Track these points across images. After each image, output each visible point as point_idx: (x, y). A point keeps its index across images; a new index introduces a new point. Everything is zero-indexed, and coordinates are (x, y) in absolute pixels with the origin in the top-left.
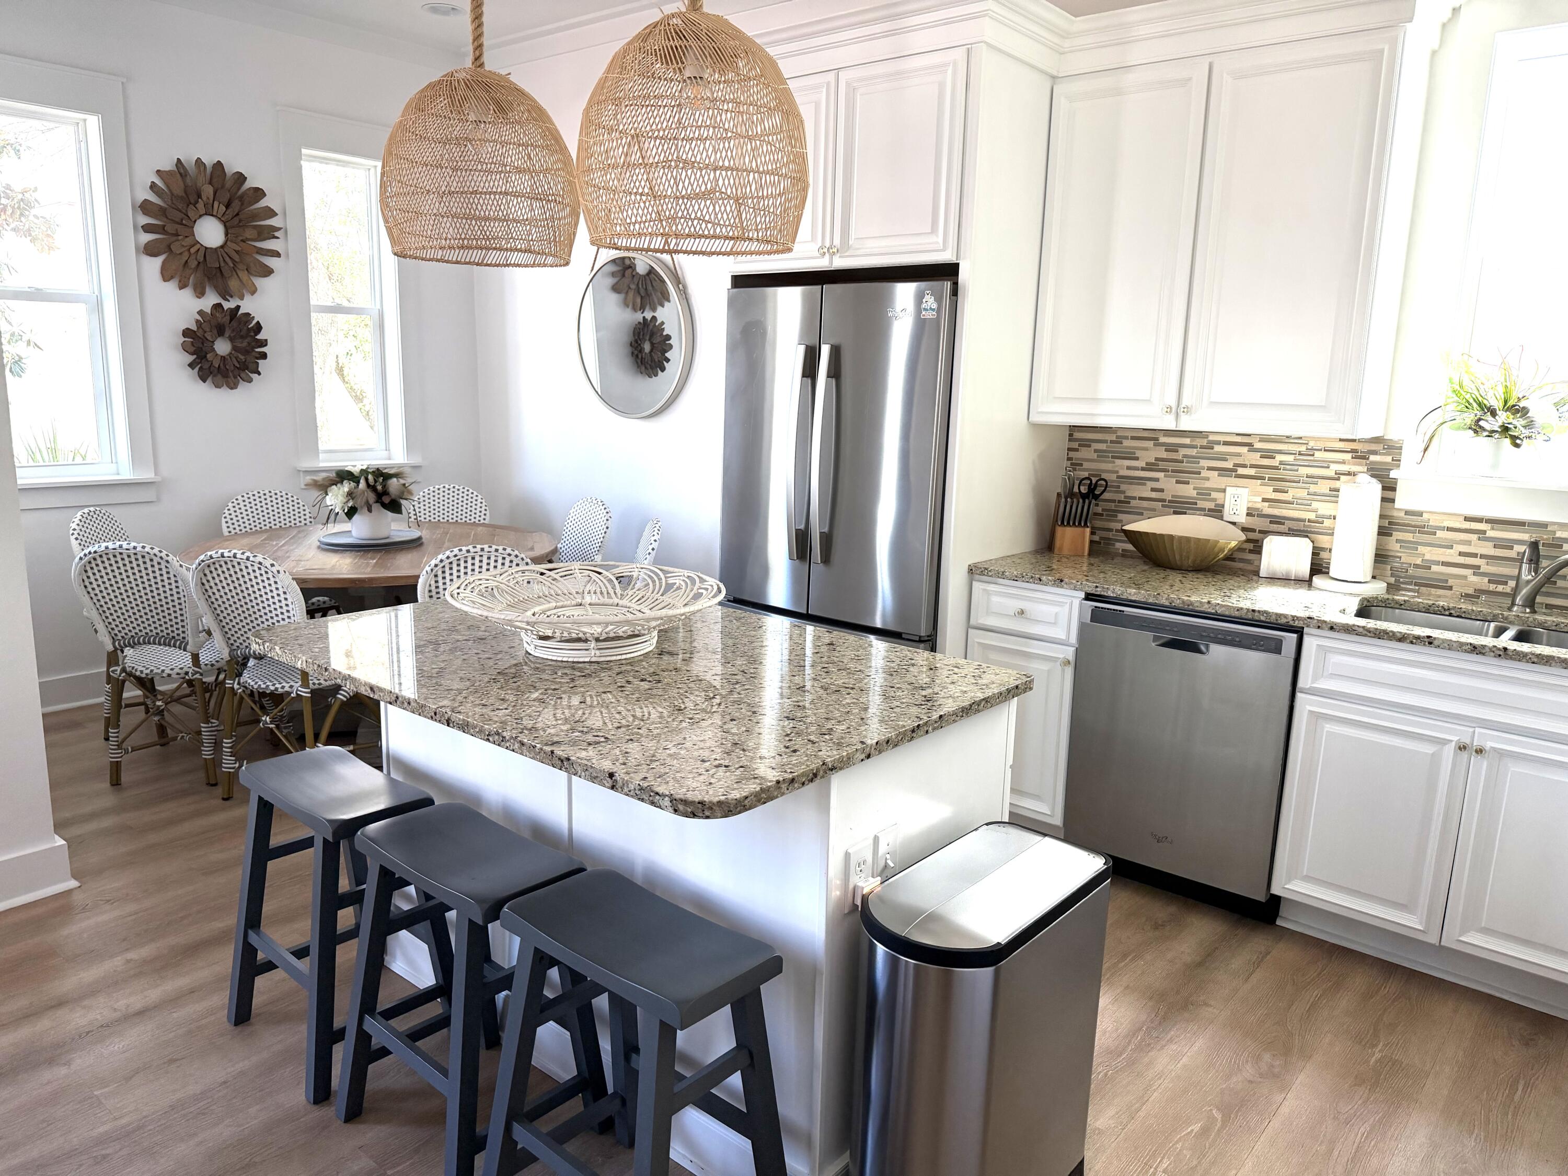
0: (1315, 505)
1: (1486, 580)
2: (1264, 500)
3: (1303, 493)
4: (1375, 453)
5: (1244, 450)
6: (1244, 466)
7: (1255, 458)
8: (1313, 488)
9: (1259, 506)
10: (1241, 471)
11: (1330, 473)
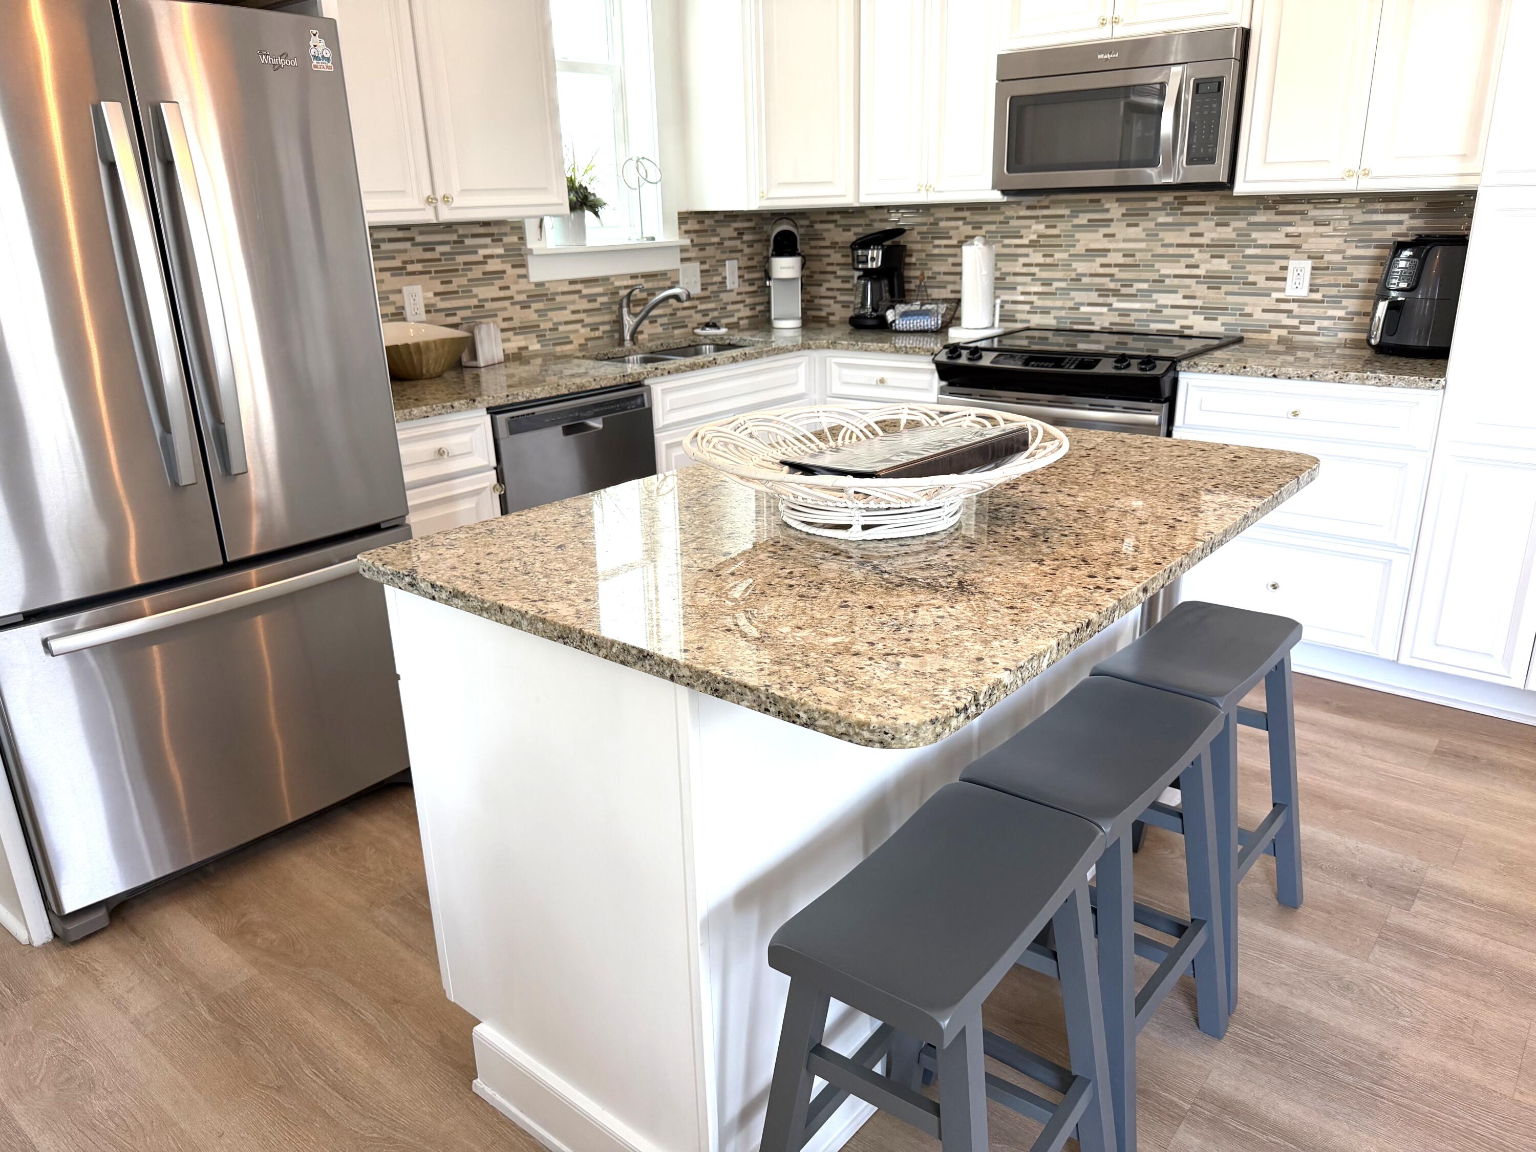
0: (475, 290)
1: (589, 329)
2: (436, 294)
3: (464, 281)
4: (506, 234)
5: (407, 245)
6: (412, 262)
7: (418, 253)
8: (471, 275)
9: (433, 301)
10: (410, 268)
11: (478, 257)
